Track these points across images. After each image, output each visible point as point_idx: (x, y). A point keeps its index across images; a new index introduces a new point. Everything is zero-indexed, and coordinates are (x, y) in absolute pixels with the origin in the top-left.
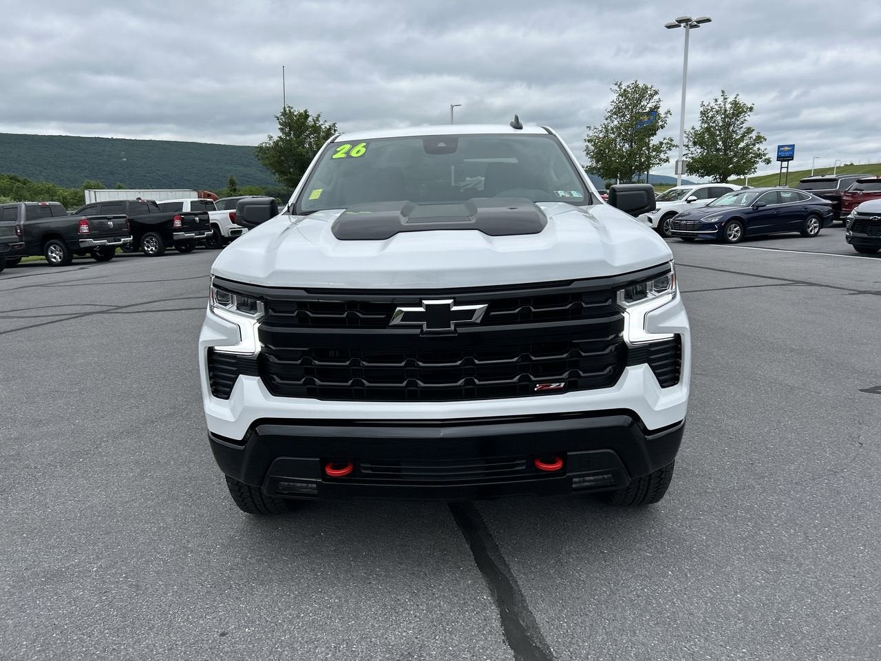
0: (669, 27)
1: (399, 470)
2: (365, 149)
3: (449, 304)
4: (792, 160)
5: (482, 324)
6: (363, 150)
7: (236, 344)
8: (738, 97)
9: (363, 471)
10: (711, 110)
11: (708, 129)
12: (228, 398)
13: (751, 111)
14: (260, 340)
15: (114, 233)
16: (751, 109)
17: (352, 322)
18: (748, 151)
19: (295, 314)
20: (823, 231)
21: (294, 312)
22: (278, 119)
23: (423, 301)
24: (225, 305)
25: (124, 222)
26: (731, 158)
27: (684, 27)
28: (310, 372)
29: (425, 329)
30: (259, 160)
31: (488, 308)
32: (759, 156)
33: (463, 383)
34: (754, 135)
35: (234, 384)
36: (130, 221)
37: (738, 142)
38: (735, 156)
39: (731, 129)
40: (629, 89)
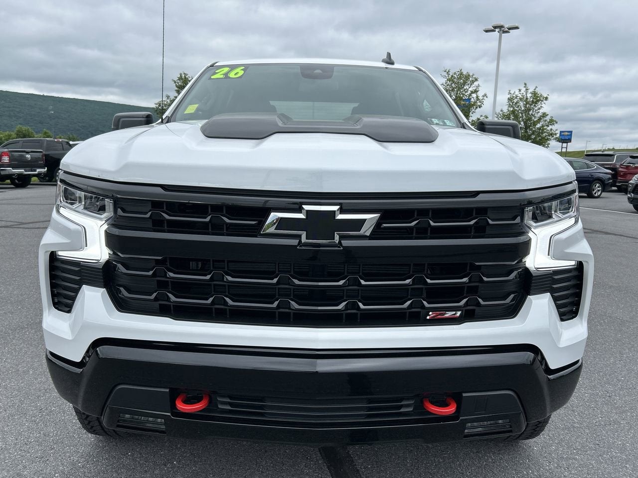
0: (487, 31)
1: (261, 407)
2: (243, 72)
3: (334, 212)
4: (570, 142)
5: (372, 237)
6: (241, 73)
7: (80, 249)
8: (537, 89)
9: (220, 406)
10: (516, 98)
11: (513, 112)
12: (69, 312)
13: (546, 100)
14: (106, 246)
15: (32, 165)
16: (546, 99)
17: (216, 228)
18: (543, 130)
19: (148, 215)
20: (604, 194)
21: (147, 213)
22: (175, 83)
23: (303, 206)
24: (72, 204)
25: (41, 157)
26: (530, 135)
27: (499, 32)
28: (162, 285)
29: (304, 239)
30: (158, 114)
31: (380, 218)
32: (552, 135)
33: (344, 308)
34: (548, 118)
35: (76, 295)
36: (46, 155)
37: (535, 124)
38: (533, 133)
39: (531, 113)
40: (455, 76)
